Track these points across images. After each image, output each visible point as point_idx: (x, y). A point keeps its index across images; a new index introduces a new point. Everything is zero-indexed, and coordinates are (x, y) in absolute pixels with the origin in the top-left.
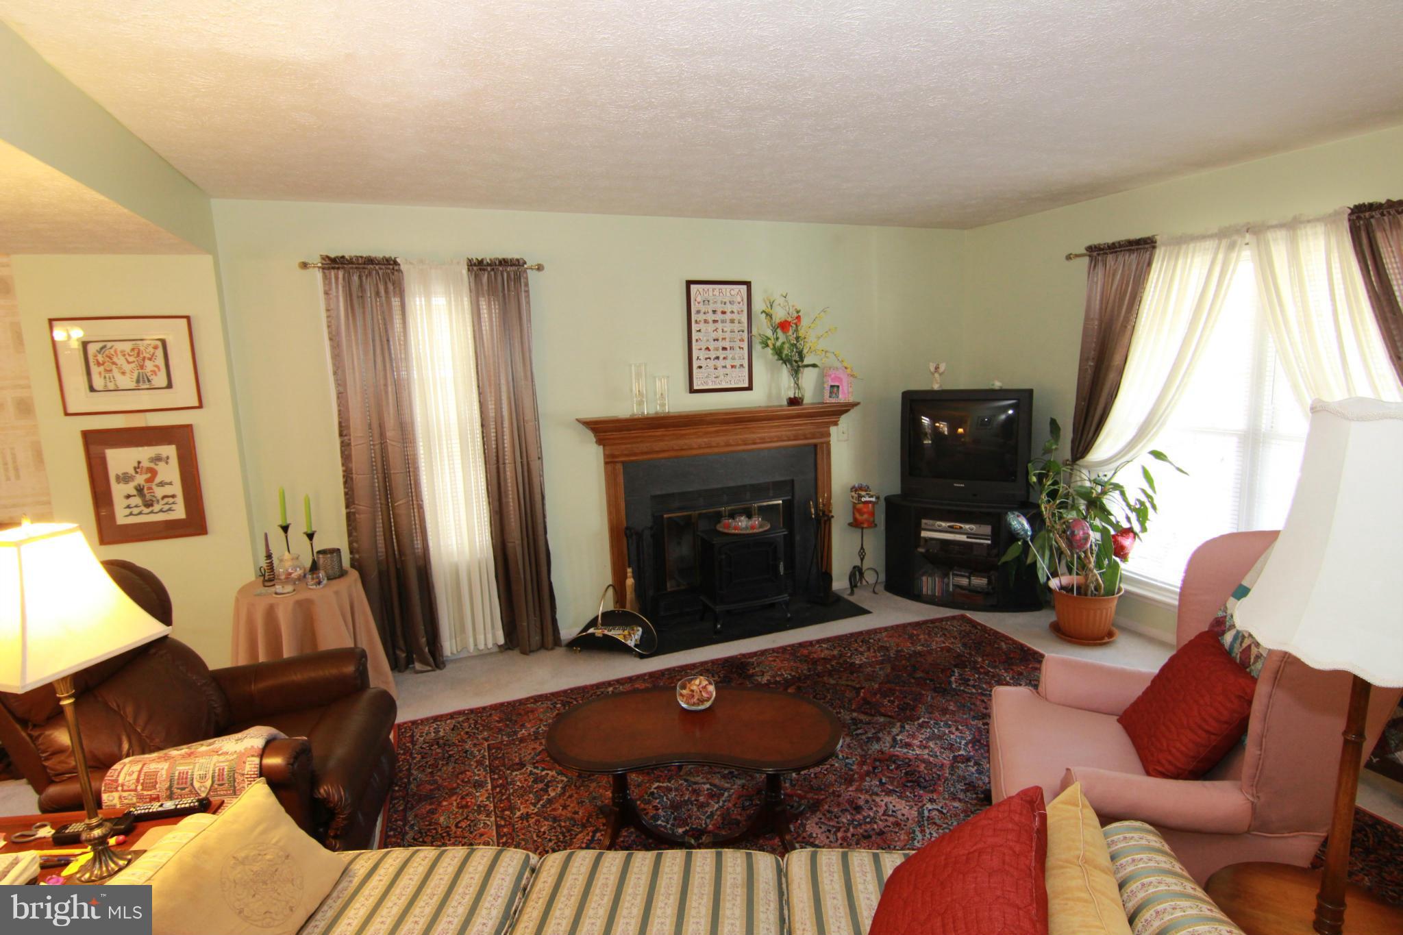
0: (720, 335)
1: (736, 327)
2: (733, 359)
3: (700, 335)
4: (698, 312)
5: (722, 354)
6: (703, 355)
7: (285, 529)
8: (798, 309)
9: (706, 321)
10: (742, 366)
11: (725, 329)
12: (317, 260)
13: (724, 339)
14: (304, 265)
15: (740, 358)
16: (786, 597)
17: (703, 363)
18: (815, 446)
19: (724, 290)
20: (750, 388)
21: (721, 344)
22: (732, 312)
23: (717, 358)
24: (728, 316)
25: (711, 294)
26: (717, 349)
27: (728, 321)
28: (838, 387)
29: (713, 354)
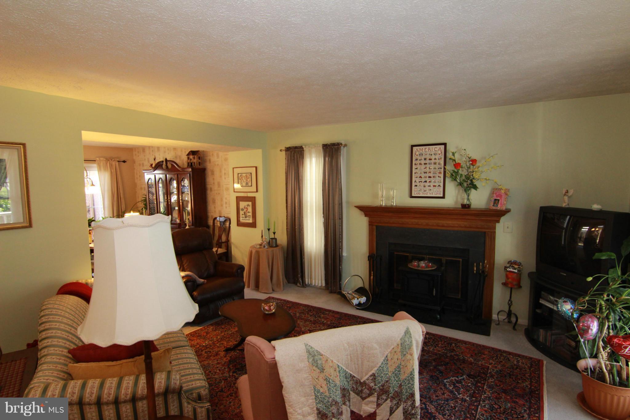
0: (427, 170)
1: (437, 166)
2: (435, 182)
3: (417, 171)
4: (417, 160)
5: (428, 180)
6: (418, 180)
7: (269, 230)
8: (474, 157)
9: (420, 164)
10: (439, 186)
11: (431, 167)
12: (284, 149)
13: (430, 172)
14: (281, 150)
15: (438, 182)
17: (418, 184)
18: (485, 232)
19: (431, 148)
20: (443, 197)
21: (428, 175)
22: (435, 159)
23: (426, 182)
24: (433, 161)
25: (424, 151)
26: (426, 177)
27: (433, 163)
28: (499, 200)
29: (423, 180)
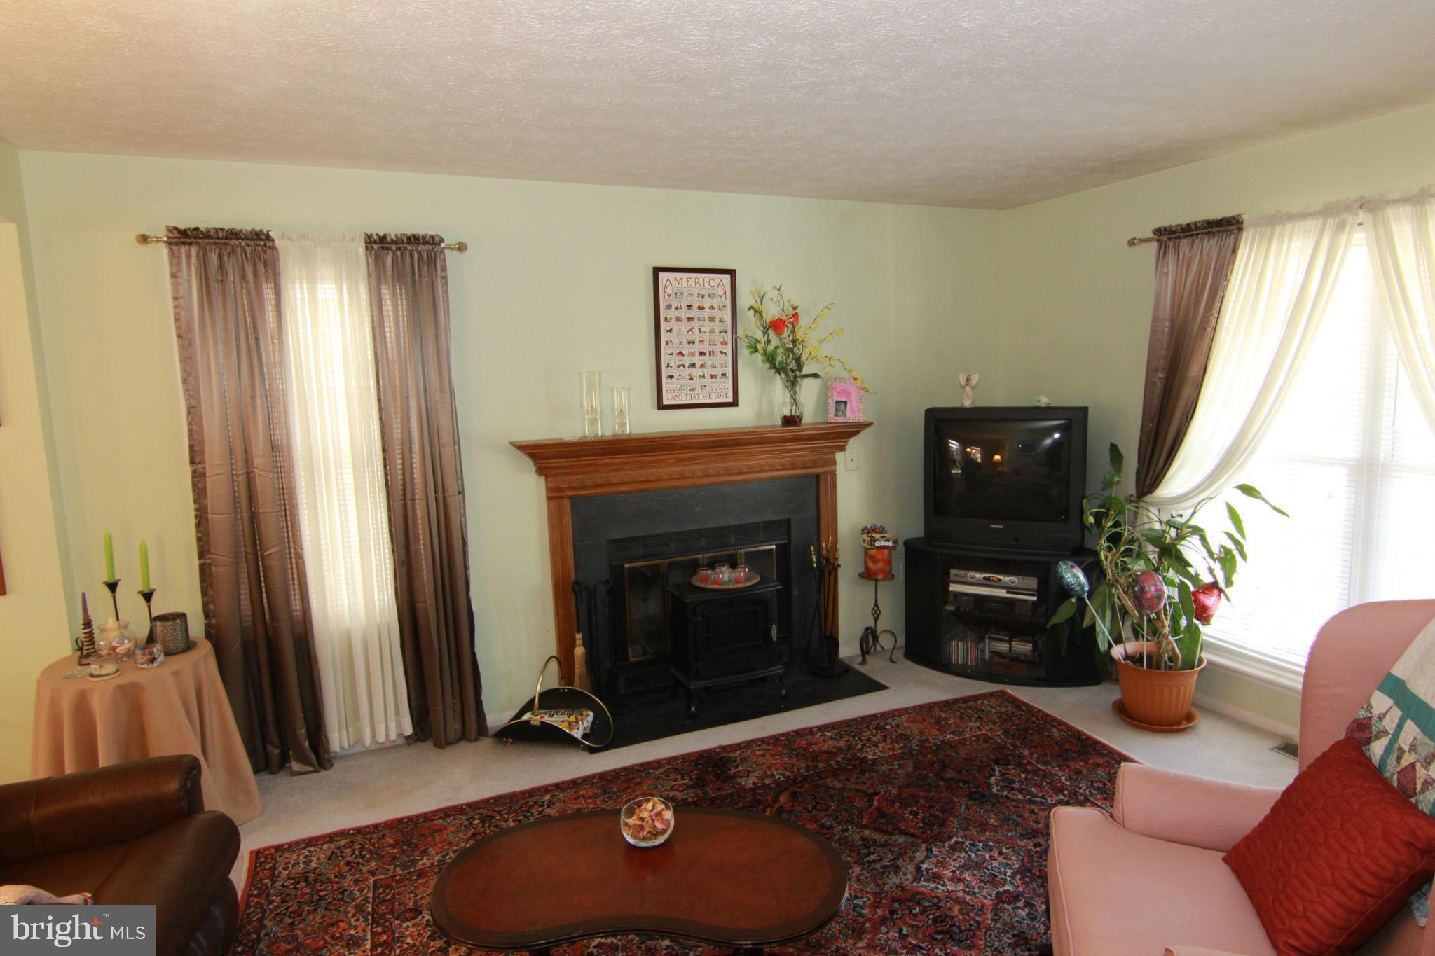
0: (696, 336)
1: (717, 326)
2: (713, 366)
3: (671, 337)
4: (669, 307)
5: (698, 360)
6: (675, 361)
7: (112, 587)
8: (795, 305)
9: (678, 319)
10: (724, 375)
11: (703, 329)
12: (163, 235)
13: (701, 341)
14: (144, 239)
15: (722, 366)
16: (779, 669)
17: (675, 372)
18: (818, 476)
19: (701, 280)
20: (734, 403)
21: (697, 348)
22: (712, 308)
23: (693, 365)
24: (707, 313)
25: (685, 285)
26: (692, 354)
27: (707, 319)
28: (846, 402)
29: (687, 361)
